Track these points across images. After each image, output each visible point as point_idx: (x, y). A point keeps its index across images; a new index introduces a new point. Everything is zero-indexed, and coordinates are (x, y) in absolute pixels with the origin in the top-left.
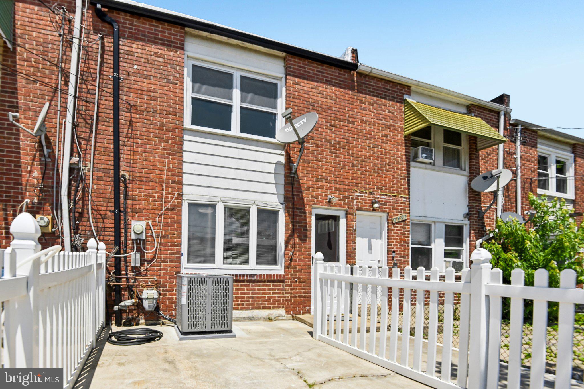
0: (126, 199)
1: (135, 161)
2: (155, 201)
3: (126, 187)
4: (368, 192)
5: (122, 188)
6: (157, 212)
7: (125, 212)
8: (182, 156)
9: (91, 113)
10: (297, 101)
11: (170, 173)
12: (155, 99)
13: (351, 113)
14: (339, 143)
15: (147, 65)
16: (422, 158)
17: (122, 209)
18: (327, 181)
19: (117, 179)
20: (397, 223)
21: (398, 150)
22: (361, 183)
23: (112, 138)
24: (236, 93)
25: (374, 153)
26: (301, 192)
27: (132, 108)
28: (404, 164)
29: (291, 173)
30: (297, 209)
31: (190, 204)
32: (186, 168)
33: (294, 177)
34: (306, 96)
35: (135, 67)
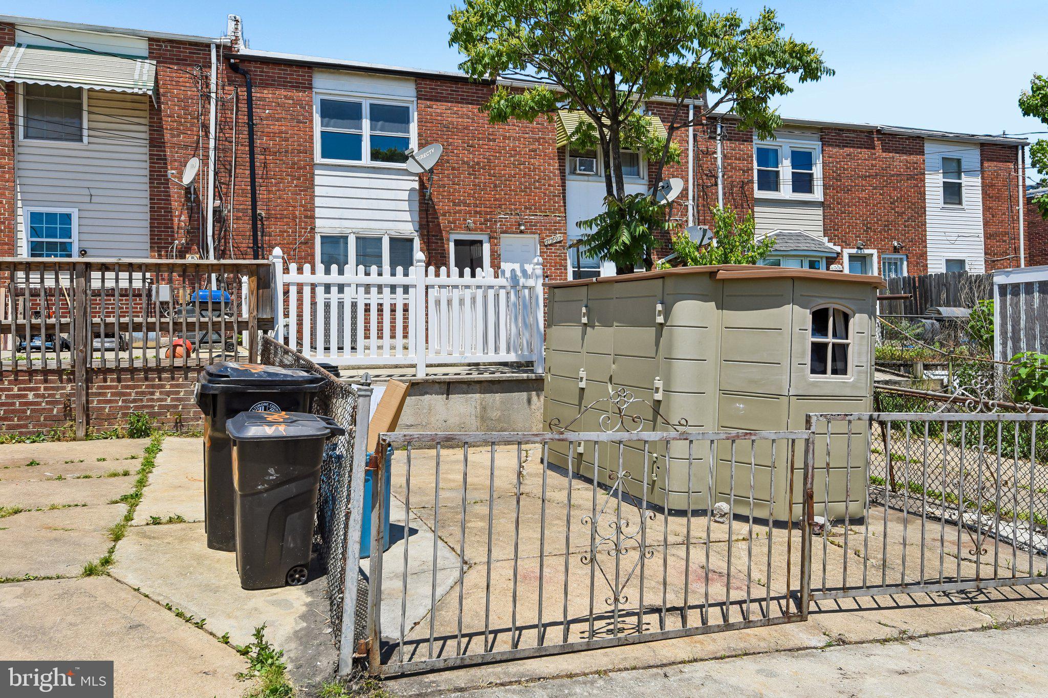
0: (262, 236)
1: (269, 200)
2: (289, 236)
3: (263, 224)
4: (513, 213)
5: (259, 226)
6: (291, 246)
7: (262, 247)
8: (314, 192)
9: (229, 159)
10: (429, 125)
11: (302, 209)
12: (287, 140)
13: (491, 130)
14: (478, 163)
15: (278, 108)
16: (580, 170)
17: (260, 245)
18: (465, 204)
19: (255, 217)
20: (550, 245)
21: (549, 165)
22: (506, 204)
23: (249, 180)
24: (366, 123)
25: (520, 170)
26: (438, 218)
27: (265, 150)
28: (558, 179)
29: (425, 199)
30: (433, 236)
31: (322, 237)
32: (318, 202)
33: (428, 204)
34: (439, 118)
35: (267, 111)
